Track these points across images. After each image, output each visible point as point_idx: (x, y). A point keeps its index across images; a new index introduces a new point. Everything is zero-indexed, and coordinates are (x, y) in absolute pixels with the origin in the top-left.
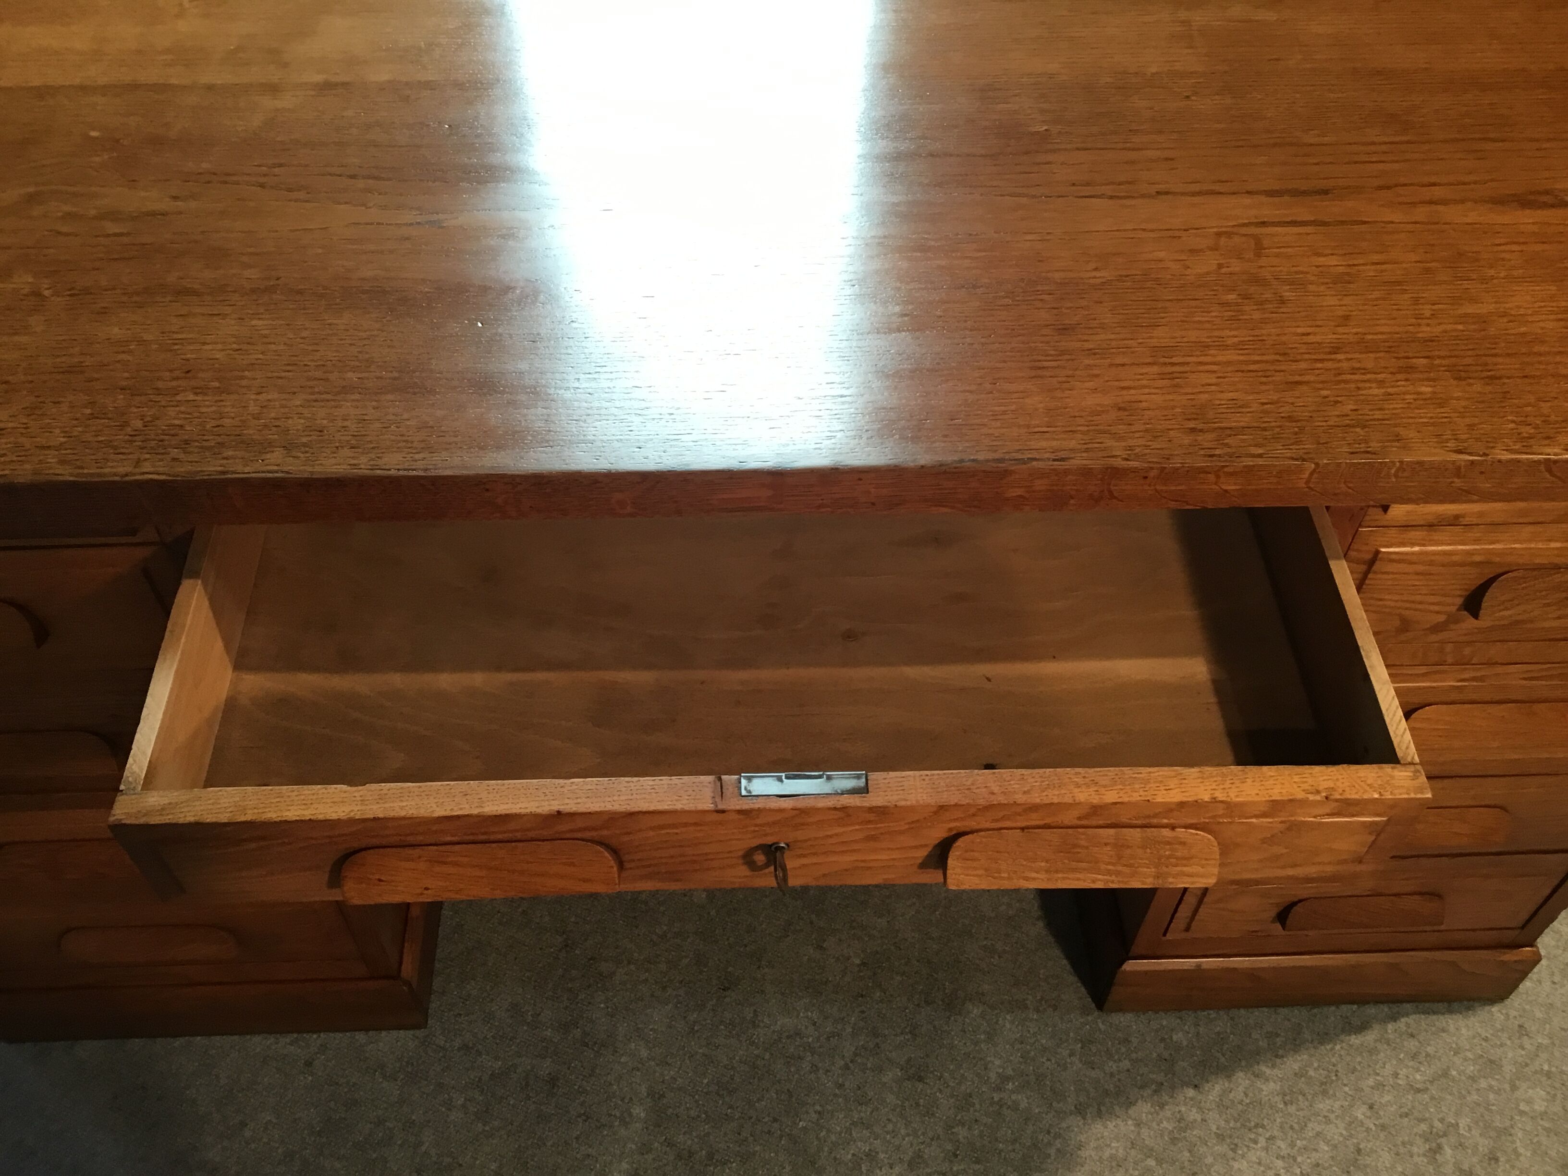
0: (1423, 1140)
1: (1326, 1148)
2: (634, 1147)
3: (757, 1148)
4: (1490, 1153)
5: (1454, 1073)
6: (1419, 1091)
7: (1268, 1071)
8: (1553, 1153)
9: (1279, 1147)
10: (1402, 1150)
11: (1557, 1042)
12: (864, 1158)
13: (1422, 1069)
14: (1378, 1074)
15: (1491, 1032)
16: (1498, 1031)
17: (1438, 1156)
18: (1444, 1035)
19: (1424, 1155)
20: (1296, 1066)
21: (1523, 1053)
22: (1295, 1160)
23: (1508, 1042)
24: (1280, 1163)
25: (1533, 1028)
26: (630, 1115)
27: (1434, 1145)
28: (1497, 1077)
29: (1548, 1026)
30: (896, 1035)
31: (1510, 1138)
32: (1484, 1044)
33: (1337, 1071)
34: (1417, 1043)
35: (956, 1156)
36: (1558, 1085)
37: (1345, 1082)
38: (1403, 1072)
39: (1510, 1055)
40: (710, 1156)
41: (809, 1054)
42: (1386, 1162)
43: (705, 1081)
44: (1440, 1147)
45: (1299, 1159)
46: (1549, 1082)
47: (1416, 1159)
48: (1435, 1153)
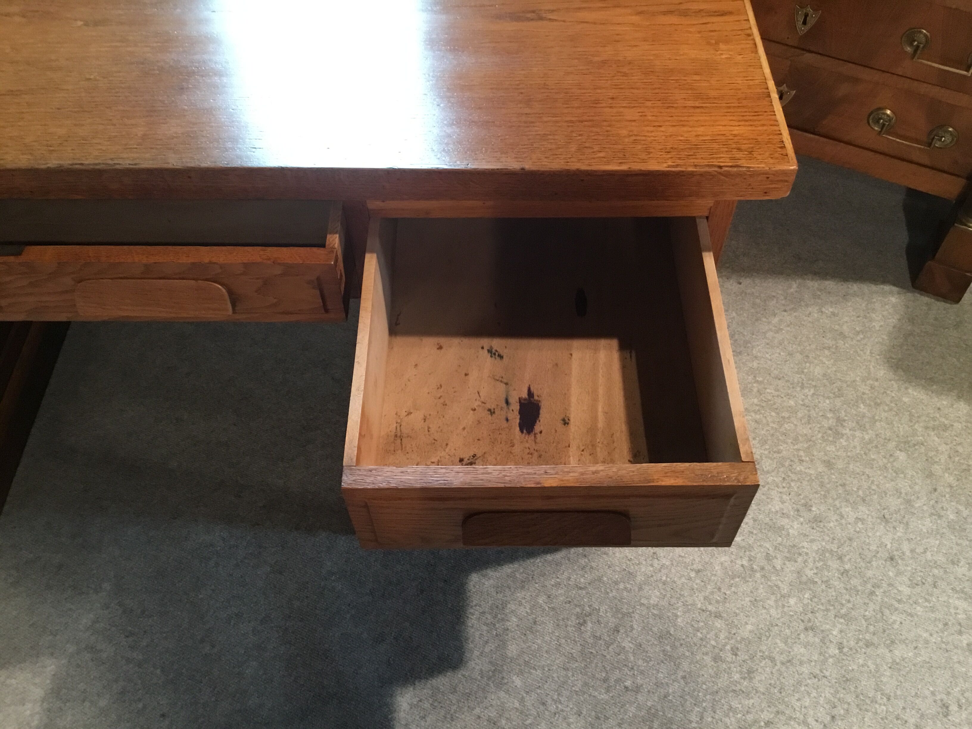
0: (575, 617)
1: (515, 620)
2: (99, 605)
3: (171, 609)
4: (615, 627)
5: (605, 579)
6: (581, 588)
7: (491, 573)
8: (655, 629)
9: (487, 618)
10: (561, 623)
11: (675, 564)
12: (234, 616)
13: (586, 576)
14: (558, 578)
15: (635, 555)
16: (639, 555)
17: (582, 628)
18: (604, 556)
19: (574, 626)
20: (509, 571)
21: (651, 569)
22: (494, 625)
23: (644, 563)
24: (485, 628)
25: (662, 555)
26: (101, 588)
27: (582, 621)
28: (631, 582)
29: (671, 554)
30: (273, 547)
31: (630, 619)
32: (628, 563)
33: (534, 575)
34: (586, 560)
35: (290, 617)
36: (669, 589)
37: (537, 581)
38: (573, 577)
39: (643, 570)
40: (143, 612)
41: (215, 556)
42: (550, 629)
43: (150, 570)
44: (585, 622)
45: (497, 625)
46: (664, 587)
47: (569, 628)
48: (582, 625)
